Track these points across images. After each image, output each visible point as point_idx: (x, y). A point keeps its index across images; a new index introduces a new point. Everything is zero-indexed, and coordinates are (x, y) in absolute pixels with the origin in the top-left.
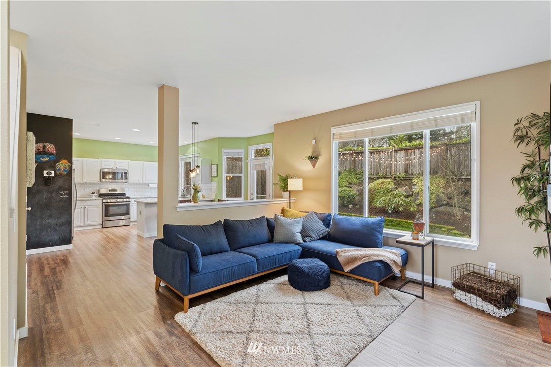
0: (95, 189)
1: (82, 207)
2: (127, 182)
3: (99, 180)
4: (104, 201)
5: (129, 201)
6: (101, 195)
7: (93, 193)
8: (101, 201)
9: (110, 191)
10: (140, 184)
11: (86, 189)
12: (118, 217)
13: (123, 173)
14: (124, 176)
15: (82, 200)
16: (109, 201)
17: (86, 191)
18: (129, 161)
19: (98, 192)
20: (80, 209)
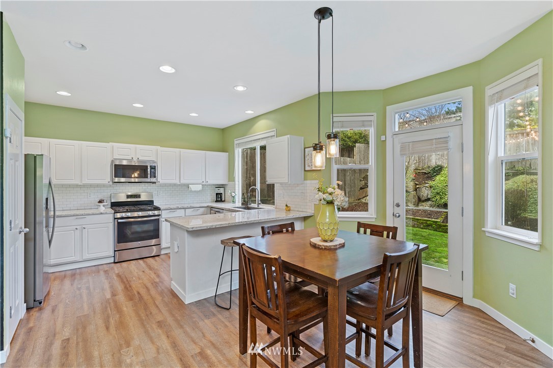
0: (105, 194)
1: (78, 227)
3: (109, 179)
4: (119, 215)
5: (159, 215)
6: (115, 205)
7: (101, 202)
8: (113, 215)
9: (128, 197)
10: (175, 185)
11: (89, 195)
12: (139, 242)
13: (149, 167)
14: (149, 172)
15: (77, 215)
16: (124, 215)
17: (89, 197)
18: (159, 147)
19: (109, 199)
20: (74, 231)
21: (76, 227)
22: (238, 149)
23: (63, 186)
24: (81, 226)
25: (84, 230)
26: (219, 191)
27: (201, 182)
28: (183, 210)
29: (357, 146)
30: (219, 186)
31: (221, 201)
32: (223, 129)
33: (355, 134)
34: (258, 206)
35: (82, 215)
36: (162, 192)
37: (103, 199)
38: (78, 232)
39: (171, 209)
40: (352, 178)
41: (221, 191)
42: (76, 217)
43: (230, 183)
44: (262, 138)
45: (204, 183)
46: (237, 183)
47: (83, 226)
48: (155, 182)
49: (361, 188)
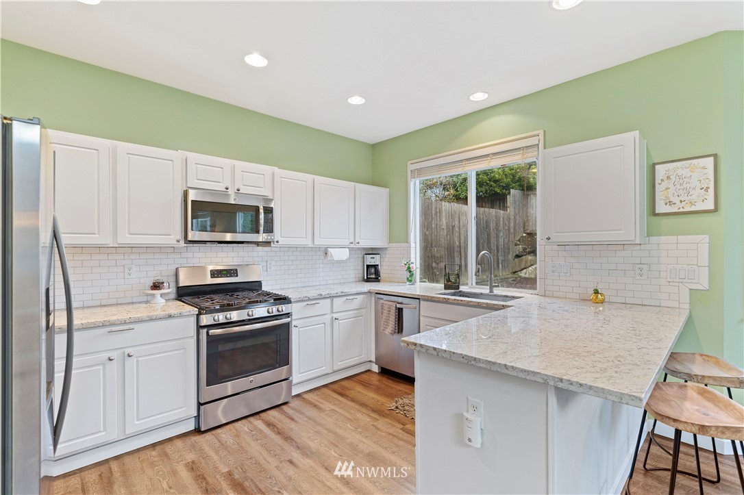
0: (162, 269)
1: (114, 355)
2: (267, 243)
3: (178, 234)
4: (206, 320)
5: (288, 315)
6: (184, 294)
7: (156, 286)
8: (193, 319)
9: (215, 274)
10: (305, 248)
11: (127, 271)
12: (251, 378)
13: (261, 211)
14: (262, 222)
15: (112, 324)
16: (221, 317)
17: (127, 276)
18: (276, 169)
19: (172, 279)
20: (104, 364)
21: (109, 355)
22: (413, 180)
23: (82, 248)
24: (122, 351)
25: (128, 361)
26: (373, 260)
27: (346, 242)
28: (329, 300)
29: (511, 193)
30: (372, 252)
31: (377, 279)
32: (374, 146)
33: (506, 175)
34: (491, 291)
35: (125, 323)
36: (273, 263)
37: (161, 279)
38: (114, 367)
39: (309, 299)
40: (506, 241)
41: (375, 260)
42: (109, 329)
43: (394, 245)
44: (494, 154)
45: (352, 246)
46: (413, 245)
47: (127, 351)
48: (270, 242)
49: (518, 256)
